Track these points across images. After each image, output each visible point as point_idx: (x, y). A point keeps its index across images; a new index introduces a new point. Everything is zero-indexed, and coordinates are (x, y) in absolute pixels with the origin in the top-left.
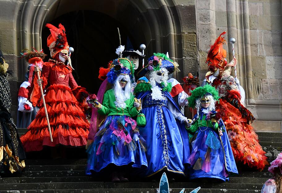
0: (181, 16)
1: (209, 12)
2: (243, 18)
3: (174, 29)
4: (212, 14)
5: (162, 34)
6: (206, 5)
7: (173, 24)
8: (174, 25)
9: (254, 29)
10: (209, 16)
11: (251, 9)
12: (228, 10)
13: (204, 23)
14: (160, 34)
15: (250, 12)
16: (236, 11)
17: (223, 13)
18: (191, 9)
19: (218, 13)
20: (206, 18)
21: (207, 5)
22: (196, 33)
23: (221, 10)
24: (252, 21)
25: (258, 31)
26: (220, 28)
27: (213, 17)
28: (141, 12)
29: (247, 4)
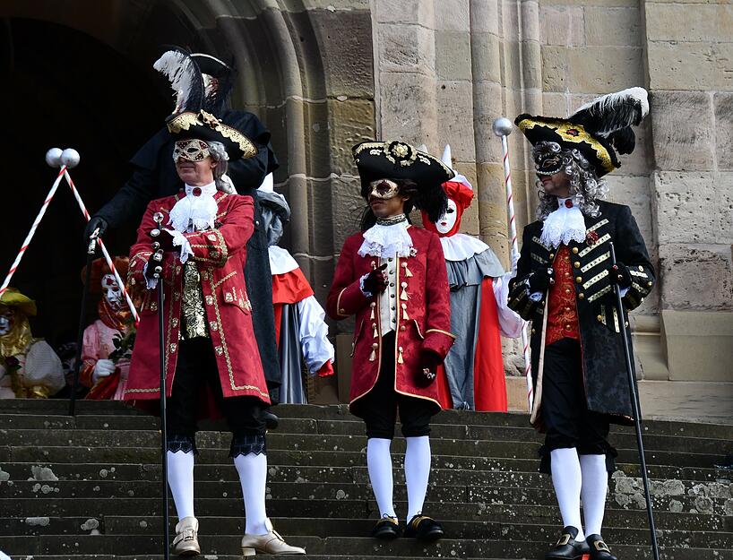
0: (327, 45)
1: (414, 33)
2: (521, 53)
3: (304, 86)
4: (426, 40)
5: (264, 100)
6: (404, 9)
7: (301, 67)
8: (302, 73)
9: (555, 89)
10: (415, 44)
11: (547, 26)
12: (474, 28)
13: (398, 67)
14: (260, 98)
15: (542, 34)
16: (501, 31)
17: (459, 35)
18: (359, 23)
19: (444, 37)
20: (404, 50)
21: (409, 9)
22: (372, 100)
23: (451, 26)
24: (550, 65)
25: (568, 95)
26: (449, 84)
27: (428, 48)
28: (199, 27)
29: (536, 11)
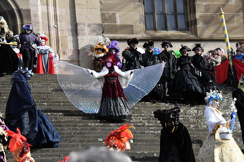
0: (23, 14)
1: (38, 13)
2: (56, 16)
3: (19, 21)
4: (40, 14)
5: (13, 23)
6: (36, 9)
7: (19, 18)
8: (19, 19)
9: (61, 22)
10: (38, 15)
11: (60, 12)
12: (48, 12)
13: (35, 18)
14: (12, 23)
15: (59, 13)
16: (52, 13)
17: (45, 13)
18: (28, 11)
19: (43, 13)
20: (36, 16)
21: (37, 9)
22: (31, 24)
23: (44, 12)
24: (60, 18)
25: (63, 23)
26: (44, 21)
28: (1, 11)
29: (58, 9)
